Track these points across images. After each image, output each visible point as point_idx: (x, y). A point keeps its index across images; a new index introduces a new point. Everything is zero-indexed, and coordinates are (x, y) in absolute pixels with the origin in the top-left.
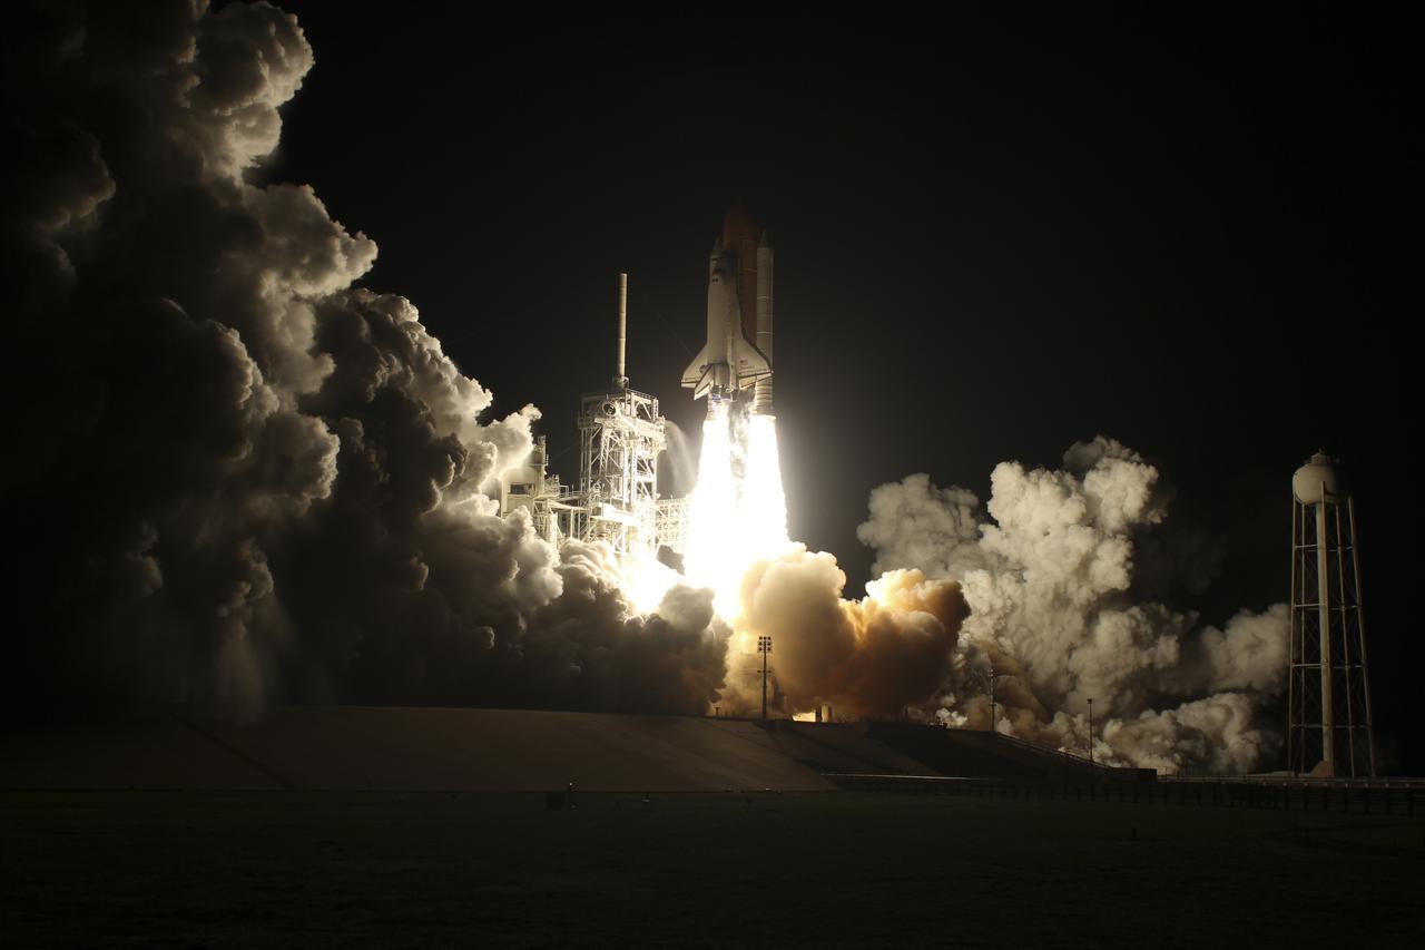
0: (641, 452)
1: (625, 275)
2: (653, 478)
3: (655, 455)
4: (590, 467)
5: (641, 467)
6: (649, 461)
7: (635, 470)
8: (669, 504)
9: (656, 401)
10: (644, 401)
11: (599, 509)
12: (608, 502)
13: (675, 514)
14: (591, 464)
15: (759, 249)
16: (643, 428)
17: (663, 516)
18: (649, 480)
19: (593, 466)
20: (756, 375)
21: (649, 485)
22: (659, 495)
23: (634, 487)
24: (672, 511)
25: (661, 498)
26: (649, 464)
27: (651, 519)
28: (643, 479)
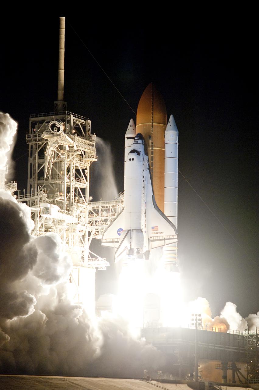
0: (77, 163)
1: (63, 19)
2: (86, 185)
3: (88, 165)
4: (36, 175)
5: (78, 174)
6: (84, 170)
7: (73, 178)
8: (98, 205)
9: (89, 122)
10: (80, 121)
11: (47, 209)
12: (52, 203)
13: (105, 213)
14: (37, 171)
15: (166, 132)
16: (78, 143)
17: (95, 215)
18: (84, 186)
19: (39, 173)
20: (165, 239)
21: (83, 190)
22: (91, 198)
23: (72, 193)
24: (102, 211)
25: (93, 200)
26: (84, 172)
27: (86, 218)
28: (79, 185)
